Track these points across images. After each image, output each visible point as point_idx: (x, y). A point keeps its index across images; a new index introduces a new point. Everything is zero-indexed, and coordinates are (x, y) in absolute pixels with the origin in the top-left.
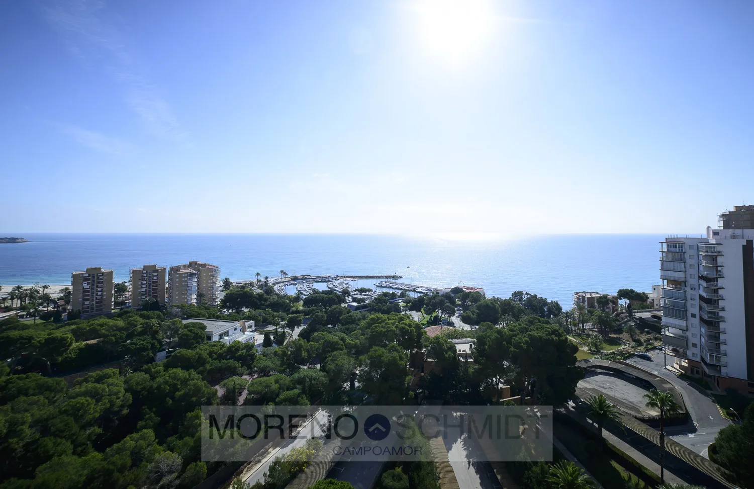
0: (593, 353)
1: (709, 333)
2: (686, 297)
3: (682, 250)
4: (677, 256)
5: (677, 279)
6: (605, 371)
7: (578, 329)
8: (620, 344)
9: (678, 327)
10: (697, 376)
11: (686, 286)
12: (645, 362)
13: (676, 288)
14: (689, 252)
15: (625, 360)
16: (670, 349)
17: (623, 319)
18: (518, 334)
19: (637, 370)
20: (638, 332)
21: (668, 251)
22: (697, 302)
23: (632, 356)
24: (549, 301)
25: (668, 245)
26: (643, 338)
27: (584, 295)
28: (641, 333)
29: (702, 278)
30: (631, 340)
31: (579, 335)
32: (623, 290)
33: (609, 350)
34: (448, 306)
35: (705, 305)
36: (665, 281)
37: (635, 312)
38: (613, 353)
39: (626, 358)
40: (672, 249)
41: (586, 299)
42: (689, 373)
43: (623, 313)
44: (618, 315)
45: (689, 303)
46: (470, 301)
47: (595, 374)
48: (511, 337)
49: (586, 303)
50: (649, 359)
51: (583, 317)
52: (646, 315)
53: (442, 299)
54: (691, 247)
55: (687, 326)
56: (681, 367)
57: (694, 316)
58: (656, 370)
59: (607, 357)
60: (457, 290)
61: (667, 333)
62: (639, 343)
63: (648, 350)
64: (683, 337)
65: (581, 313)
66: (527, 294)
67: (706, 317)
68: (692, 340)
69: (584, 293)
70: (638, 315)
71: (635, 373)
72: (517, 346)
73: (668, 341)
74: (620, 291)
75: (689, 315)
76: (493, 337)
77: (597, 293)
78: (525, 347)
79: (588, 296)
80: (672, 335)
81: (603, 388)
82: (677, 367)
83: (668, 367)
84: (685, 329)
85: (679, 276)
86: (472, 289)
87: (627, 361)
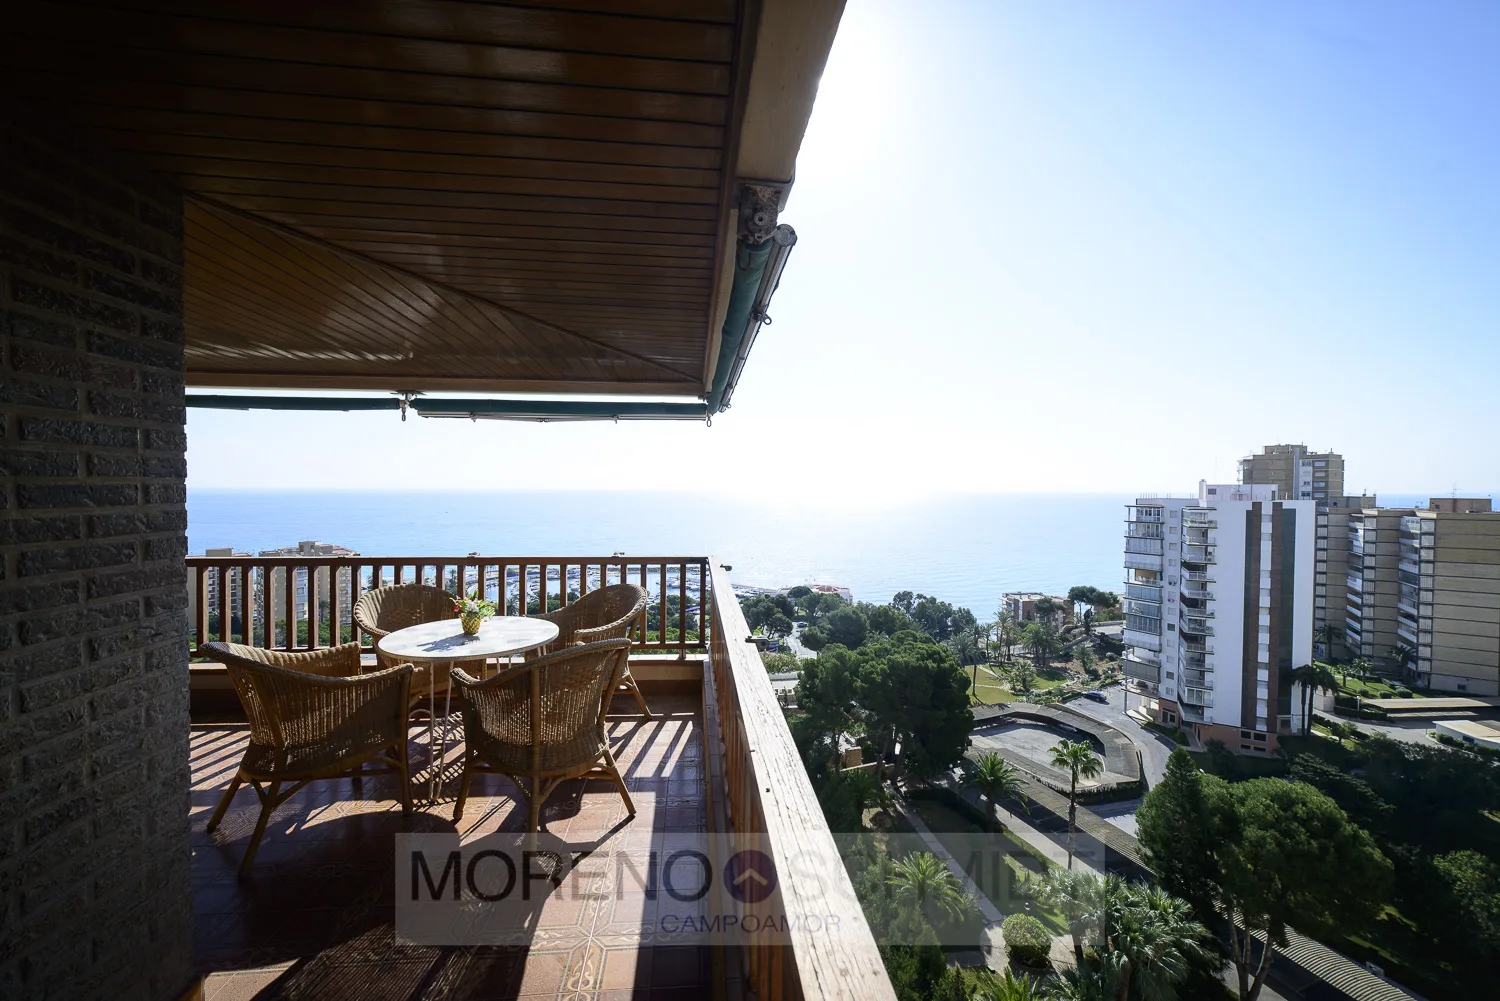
0: (1016, 693)
1: (1191, 655)
2: (1161, 597)
3: (1159, 519)
4: (1153, 529)
5: (1149, 567)
6: (1030, 722)
7: (1000, 655)
8: (1064, 679)
9: (1148, 646)
10: (1170, 725)
11: (1162, 579)
12: (1095, 705)
13: (1148, 582)
14: (1170, 522)
15: (1065, 703)
16: (1135, 683)
17: (1075, 636)
18: (873, 659)
19: (1079, 719)
20: (1095, 657)
21: (1138, 521)
22: (1177, 605)
23: (1076, 695)
24: (955, 608)
25: (1138, 511)
26: (1102, 667)
27: (1017, 597)
28: (1101, 659)
29: (1186, 565)
30: (1082, 671)
31: (1001, 665)
32: (1077, 588)
33: (1044, 686)
34: (780, 619)
35: (1185, 609)
36: (1132, 571)
37: (1096, 626)
38: (1050, 693)
39: (1065, 700)
40: (1144, 518)
41: (1021, 605)
42: (1160, 721)
43: (1076, 627)
44: (1068, 631)
45: (1166, 605)
46: (820, 609)
47: (1014, 726)
48: (858, 664)
49: (1021, 612)
50: (1102, 700)
51: (1008, 633)
52: (1111, 630)
53: (769, 607)
54: (1173, 513)
55: (1160, 645)
56: (1150, 711)
57: (1171, 627)
58: (1108, 717)
59: (1037, 699)
60: (799, 592)
61: (1131, 657)
62: (1095, 676)
63: (1103, 686)
64: (1153, 662)
65: (1004, 628)
66: (920, 596)
67: (1186, 630)
68: (1167, 667)
69: (1020, 594)
70: (1099, 630)
71: (1076, 724)
72: (867, 678)
73: (1132, 670)
74: (1073, 590)
75: (1165, 626)
76: (828, 665)
77: (1040, 594)
78: (879, 679)
79: (1025, 599)
80: (1138, 660)
81: (1023, 748)
82: (1143, 711)
83: (1131, 713)
84: (1157, 648)
85: (1153, 562)
86: (829, 589)
87: (1068, 705)
